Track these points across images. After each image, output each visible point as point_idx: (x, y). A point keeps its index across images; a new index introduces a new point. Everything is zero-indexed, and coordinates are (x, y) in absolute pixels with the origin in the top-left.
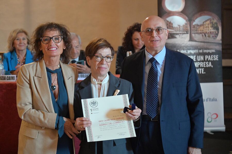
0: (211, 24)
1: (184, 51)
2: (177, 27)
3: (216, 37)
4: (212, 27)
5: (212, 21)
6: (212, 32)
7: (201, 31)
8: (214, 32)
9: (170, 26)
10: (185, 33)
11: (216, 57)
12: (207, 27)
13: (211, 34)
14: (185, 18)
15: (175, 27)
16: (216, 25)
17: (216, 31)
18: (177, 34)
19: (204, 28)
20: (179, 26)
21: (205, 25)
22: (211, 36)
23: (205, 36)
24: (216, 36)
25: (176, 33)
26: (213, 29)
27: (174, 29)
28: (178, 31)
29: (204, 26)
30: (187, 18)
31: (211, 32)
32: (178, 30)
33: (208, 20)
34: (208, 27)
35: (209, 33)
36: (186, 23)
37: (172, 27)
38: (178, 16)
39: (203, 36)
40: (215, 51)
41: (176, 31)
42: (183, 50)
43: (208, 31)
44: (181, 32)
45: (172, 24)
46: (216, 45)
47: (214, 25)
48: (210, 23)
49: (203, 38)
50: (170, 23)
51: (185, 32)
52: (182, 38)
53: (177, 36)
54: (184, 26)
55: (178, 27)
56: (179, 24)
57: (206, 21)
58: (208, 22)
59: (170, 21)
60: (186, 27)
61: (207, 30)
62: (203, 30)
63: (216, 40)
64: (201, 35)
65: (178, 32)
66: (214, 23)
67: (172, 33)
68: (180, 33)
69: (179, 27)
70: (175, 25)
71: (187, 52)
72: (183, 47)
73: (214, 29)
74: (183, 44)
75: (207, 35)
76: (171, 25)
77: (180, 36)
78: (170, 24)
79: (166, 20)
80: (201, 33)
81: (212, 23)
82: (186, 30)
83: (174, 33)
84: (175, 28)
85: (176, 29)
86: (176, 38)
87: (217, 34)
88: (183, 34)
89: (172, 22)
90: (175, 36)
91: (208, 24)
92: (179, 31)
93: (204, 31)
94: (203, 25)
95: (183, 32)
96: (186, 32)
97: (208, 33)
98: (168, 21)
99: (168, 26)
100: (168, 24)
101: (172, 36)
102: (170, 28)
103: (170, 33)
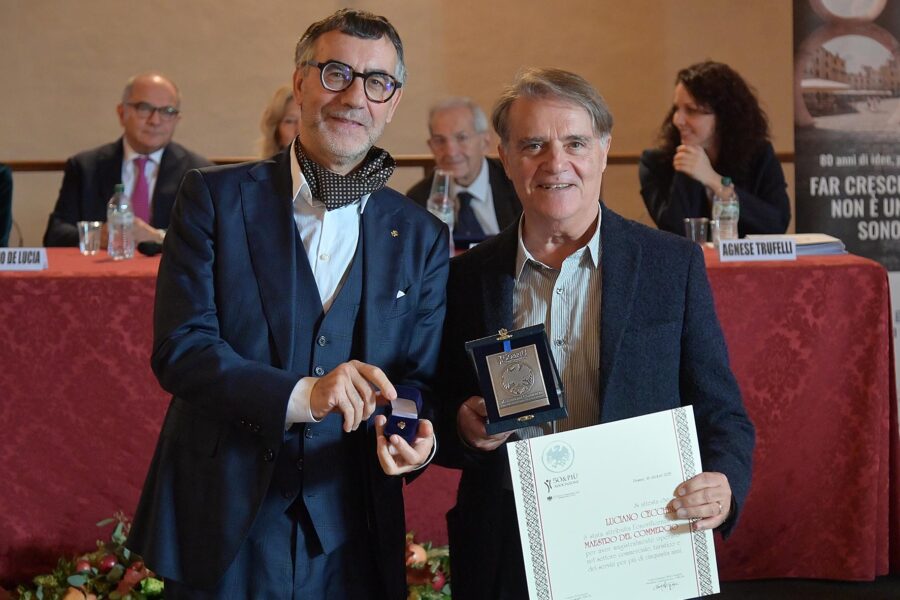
1: (883, 158)
2: (860, 75)
9: (834, 70)
10: (887, 97)
14: (887, 44)
15: (852, 75)
18: (860, 98)
20: (868, 69)
25: (855, 96)
27: (849, 79)
28: (862, 88)
30: (894, 42)
32: (865, 84)
36: (893, 59)
37: (844, 73)
38: (863, 34)
41: (856, 89)
42: (881, 154)
44: (873, 92)
45: (843, 64)
50: (836, 59)
51: (889, 93)
52: (877, 112)
53: (860, 106)
54: (883, 69)
55: (864, 73)
56: (868, 64)
59: (834, 54)
60: (892, 74)
65: (864, 92)
67: (843, 96)
68: (871, 97)
69: (868, 75)
70: (853, 68)
71: (894, 160)
72: (882, 143)
74: (880, 132)
76: (838, 67)
77: (869, 105)
78: (835, 62)
79: (823, 49)
82: (892, 83)
83: (850, 98)
84: (853, 79)
85: (856, 81)
86: (855, 111)
88: (883, 97)
89: (841, 56)
90: (853, 104)
92: (868, 89)
95: (882, 93)
96: (893, 90)
98: (827, 54)
99: (829, 70)
100: (827, 64)
101: (842, 105)
102: (835, 79)
103: (835, 96)
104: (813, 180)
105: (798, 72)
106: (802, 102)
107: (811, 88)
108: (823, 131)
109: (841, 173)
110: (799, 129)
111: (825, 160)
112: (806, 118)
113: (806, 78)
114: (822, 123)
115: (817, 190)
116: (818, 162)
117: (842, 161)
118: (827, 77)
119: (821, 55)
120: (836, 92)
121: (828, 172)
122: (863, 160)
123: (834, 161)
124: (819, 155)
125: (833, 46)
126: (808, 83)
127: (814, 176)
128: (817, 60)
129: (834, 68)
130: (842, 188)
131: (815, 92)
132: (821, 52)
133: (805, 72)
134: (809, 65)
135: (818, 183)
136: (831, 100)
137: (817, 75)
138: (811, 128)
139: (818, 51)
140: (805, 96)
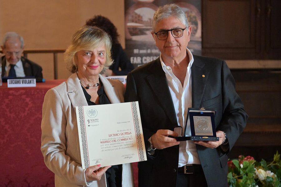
0: (189, 18)
2: (147, 22)
3: (194, 34)
4: (190, 21)
5: (190, 15)
9: (139, 20)
15: (145, 21)
17: (195, 26)
18: (148, 30)
20: (150, 19)
24: (195, 32)
25: (146, 29)
27: (144, 23)
28: (148, 26)
32: (149, 24)
37: (142, 21)
38: (149, 7)
40: (194, 50)
41: (146, 26)
45: (142, 17)
46: (195, 44)
47: (193, 20)
50: (139, 16)
53: (148, 32)
55: (149, 21)
59: (139, 14)
63: (194, 37)
65: (149, 27)
66: (192, 17)
67: (142, 29)
70: (145, 19)
73: (192, 24)
76: (140, 18)
79: (135, 12)
83: (144, 29)
86: (145, 34)
87: (196, 30)
89: (141, 14)
90: (145, 32)
98: (136, 14)
100: (136, 18)
101: (141, 32)
102: (139, 23)
103: (139, 29)
104: (132, 58)
105: (126, 20)
106: (127, 31)
107: (131, 26)
108: (135, 41)
109: (141, 56)
110: (127, 40)
111: (136, 51)
112: (129, 36)
113: (129, 22)
114: (135, 38)
115: (133, 62)
116: (133, 52)
117: (142, 52)
118: (136, 22)
120: (139, 27)
121: (137, 55)
122: (149, 51)
123: (139, 51)
124: (134, 49)
125: (139, 11)
126: (130, 24)
127: (132, 57)
128: (133, 16)
129: (138, 19)
130: (142, 61)
133: (129, 20)
134: (130, 18)
135: (133, 59)
136: (138, 30)
137: (133, 21)
138: (131, 40)
139: (133, 13)
140: (129, 29)
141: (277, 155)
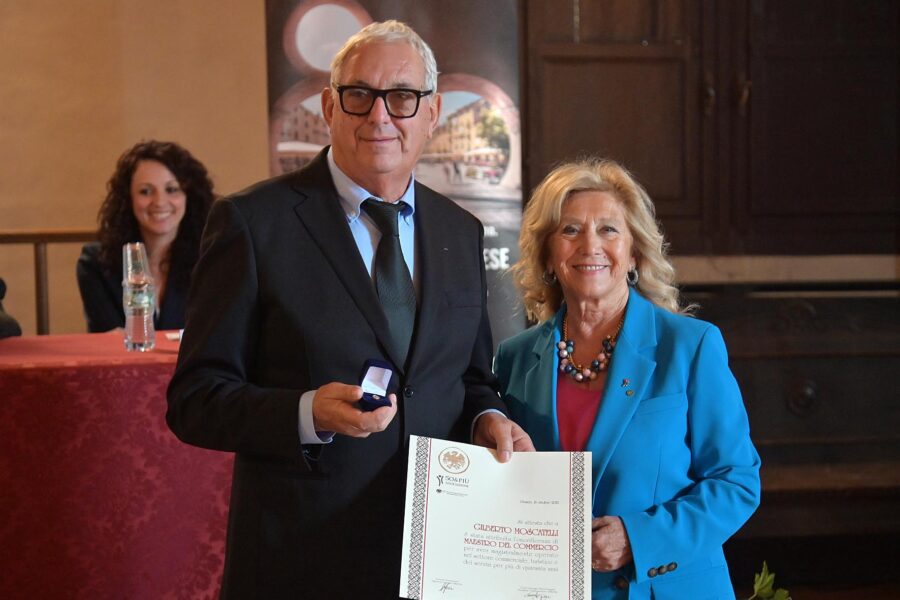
0: (480, 125)
3: (498, 175)
4: (483, 136)
5: (482, 114)
6: (483, 158)
7: (439, 152)
8: (492, 158)
9: (316, 132)
11: (498, 257)
12: (462, 137)
13: (480, 165)
16: (497, 129)
17: (500, 150)
19: (450, 140)
21: (457, 127)
22: (480, 171)
23: (457, 171)
24: (500, 170)
26: (486, 146)
29: (450, 132)
31: (478, 158)
33: (466, 109)
34: (469, 137)
35: (473, 160)
39: (447, 171)
40: (496, 230)
43: (466, 154)
46: (500, 209)
47: (492, 130)
48: (476, 122)
49: (448, 180)
50: (317, 120)
57: (460, 112)
58: (469, 117)
59: (315, 114)
61: (463, 147)
62: (448, 148)
63: (497, 187)
64: (439, 167)
66: (489, 121)
73: (491, 145)
75: (463, 169)
76: (319, 128)
78: (316, 124)
79: (302, 108)
80: (439, 161)
81: (484, 119)
87: (504, 166)
91: (469, 126)
93: (451, 151)
94: (448, 128)
97: (466, 160)
98: (307, 114)
99: (309, 131)
100: (307, 125)
102: (316, 142)
105: (273, 133)
106: (279, 168)
107: (291, 154)
113: (282, 141)
118: (307, 140)
119: (299, 114)
125: (314, 105)
126: (285, 147)
128: (296, 121)
129: (315, 130)
131: (293, 156)
132: (299, 110)
133: (282, 134)
134: (287, 125)
137: (296, 137)
139: (296, 110)
140: (282, 161)
141: (763, 574)
